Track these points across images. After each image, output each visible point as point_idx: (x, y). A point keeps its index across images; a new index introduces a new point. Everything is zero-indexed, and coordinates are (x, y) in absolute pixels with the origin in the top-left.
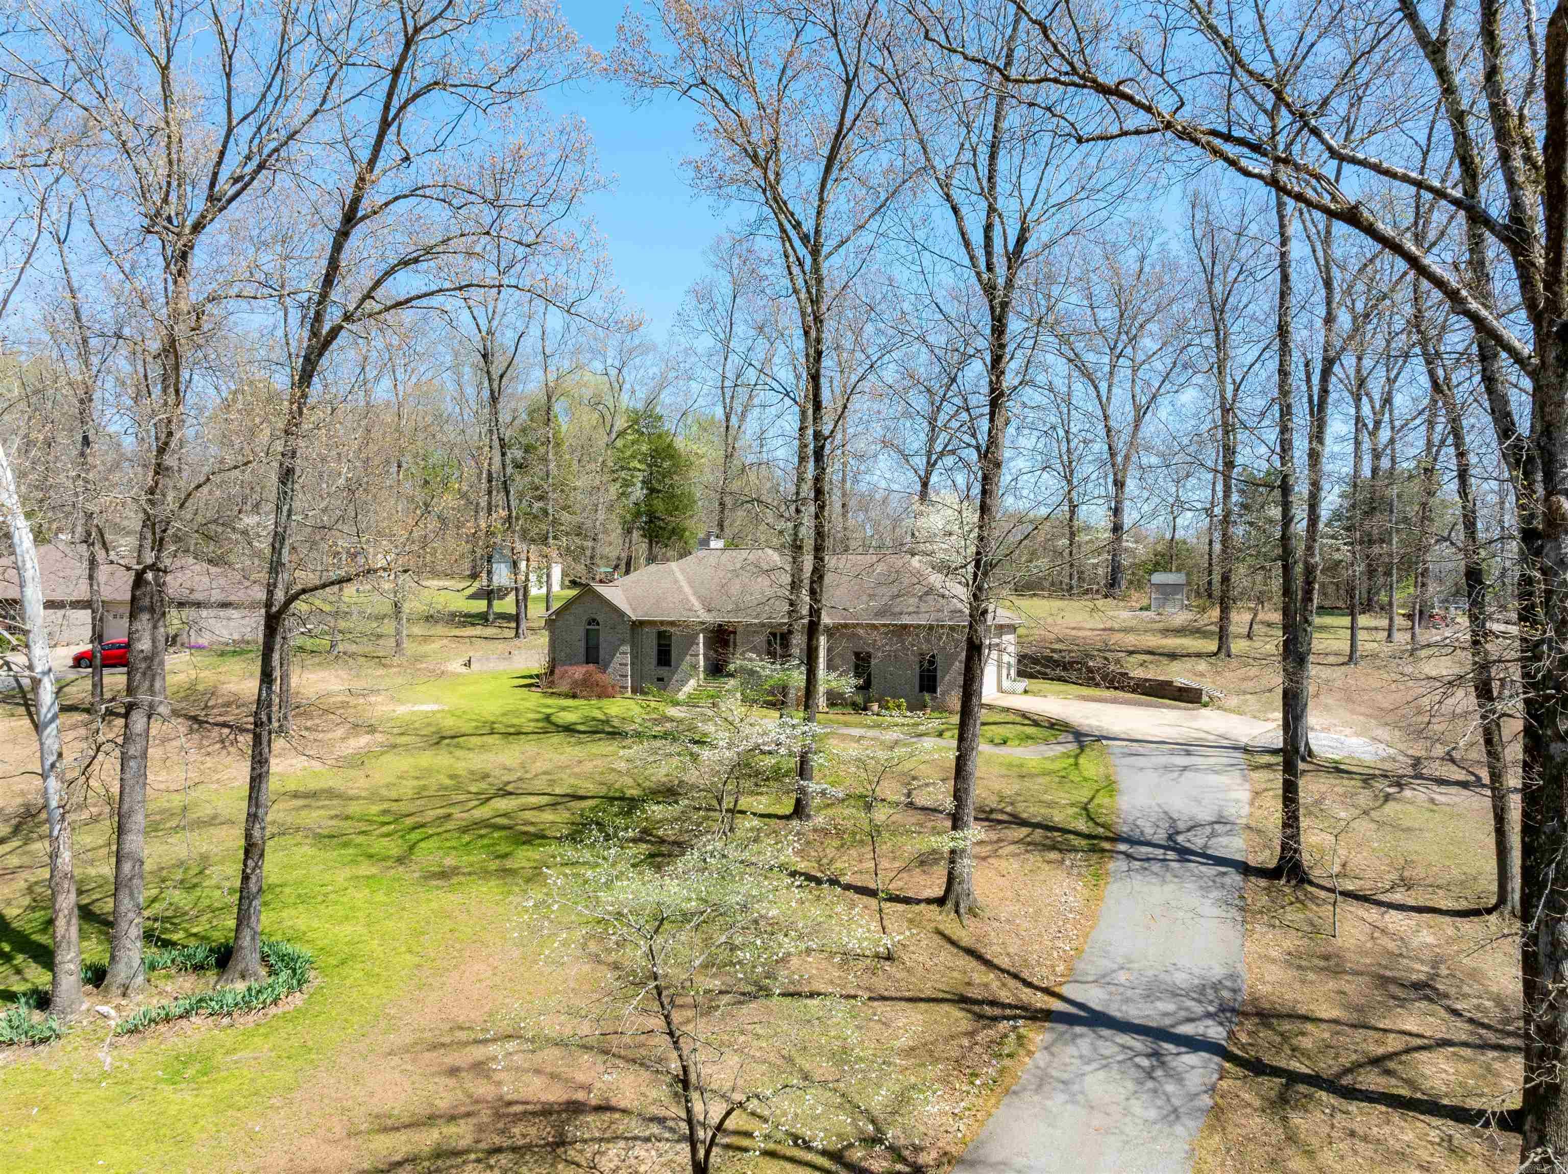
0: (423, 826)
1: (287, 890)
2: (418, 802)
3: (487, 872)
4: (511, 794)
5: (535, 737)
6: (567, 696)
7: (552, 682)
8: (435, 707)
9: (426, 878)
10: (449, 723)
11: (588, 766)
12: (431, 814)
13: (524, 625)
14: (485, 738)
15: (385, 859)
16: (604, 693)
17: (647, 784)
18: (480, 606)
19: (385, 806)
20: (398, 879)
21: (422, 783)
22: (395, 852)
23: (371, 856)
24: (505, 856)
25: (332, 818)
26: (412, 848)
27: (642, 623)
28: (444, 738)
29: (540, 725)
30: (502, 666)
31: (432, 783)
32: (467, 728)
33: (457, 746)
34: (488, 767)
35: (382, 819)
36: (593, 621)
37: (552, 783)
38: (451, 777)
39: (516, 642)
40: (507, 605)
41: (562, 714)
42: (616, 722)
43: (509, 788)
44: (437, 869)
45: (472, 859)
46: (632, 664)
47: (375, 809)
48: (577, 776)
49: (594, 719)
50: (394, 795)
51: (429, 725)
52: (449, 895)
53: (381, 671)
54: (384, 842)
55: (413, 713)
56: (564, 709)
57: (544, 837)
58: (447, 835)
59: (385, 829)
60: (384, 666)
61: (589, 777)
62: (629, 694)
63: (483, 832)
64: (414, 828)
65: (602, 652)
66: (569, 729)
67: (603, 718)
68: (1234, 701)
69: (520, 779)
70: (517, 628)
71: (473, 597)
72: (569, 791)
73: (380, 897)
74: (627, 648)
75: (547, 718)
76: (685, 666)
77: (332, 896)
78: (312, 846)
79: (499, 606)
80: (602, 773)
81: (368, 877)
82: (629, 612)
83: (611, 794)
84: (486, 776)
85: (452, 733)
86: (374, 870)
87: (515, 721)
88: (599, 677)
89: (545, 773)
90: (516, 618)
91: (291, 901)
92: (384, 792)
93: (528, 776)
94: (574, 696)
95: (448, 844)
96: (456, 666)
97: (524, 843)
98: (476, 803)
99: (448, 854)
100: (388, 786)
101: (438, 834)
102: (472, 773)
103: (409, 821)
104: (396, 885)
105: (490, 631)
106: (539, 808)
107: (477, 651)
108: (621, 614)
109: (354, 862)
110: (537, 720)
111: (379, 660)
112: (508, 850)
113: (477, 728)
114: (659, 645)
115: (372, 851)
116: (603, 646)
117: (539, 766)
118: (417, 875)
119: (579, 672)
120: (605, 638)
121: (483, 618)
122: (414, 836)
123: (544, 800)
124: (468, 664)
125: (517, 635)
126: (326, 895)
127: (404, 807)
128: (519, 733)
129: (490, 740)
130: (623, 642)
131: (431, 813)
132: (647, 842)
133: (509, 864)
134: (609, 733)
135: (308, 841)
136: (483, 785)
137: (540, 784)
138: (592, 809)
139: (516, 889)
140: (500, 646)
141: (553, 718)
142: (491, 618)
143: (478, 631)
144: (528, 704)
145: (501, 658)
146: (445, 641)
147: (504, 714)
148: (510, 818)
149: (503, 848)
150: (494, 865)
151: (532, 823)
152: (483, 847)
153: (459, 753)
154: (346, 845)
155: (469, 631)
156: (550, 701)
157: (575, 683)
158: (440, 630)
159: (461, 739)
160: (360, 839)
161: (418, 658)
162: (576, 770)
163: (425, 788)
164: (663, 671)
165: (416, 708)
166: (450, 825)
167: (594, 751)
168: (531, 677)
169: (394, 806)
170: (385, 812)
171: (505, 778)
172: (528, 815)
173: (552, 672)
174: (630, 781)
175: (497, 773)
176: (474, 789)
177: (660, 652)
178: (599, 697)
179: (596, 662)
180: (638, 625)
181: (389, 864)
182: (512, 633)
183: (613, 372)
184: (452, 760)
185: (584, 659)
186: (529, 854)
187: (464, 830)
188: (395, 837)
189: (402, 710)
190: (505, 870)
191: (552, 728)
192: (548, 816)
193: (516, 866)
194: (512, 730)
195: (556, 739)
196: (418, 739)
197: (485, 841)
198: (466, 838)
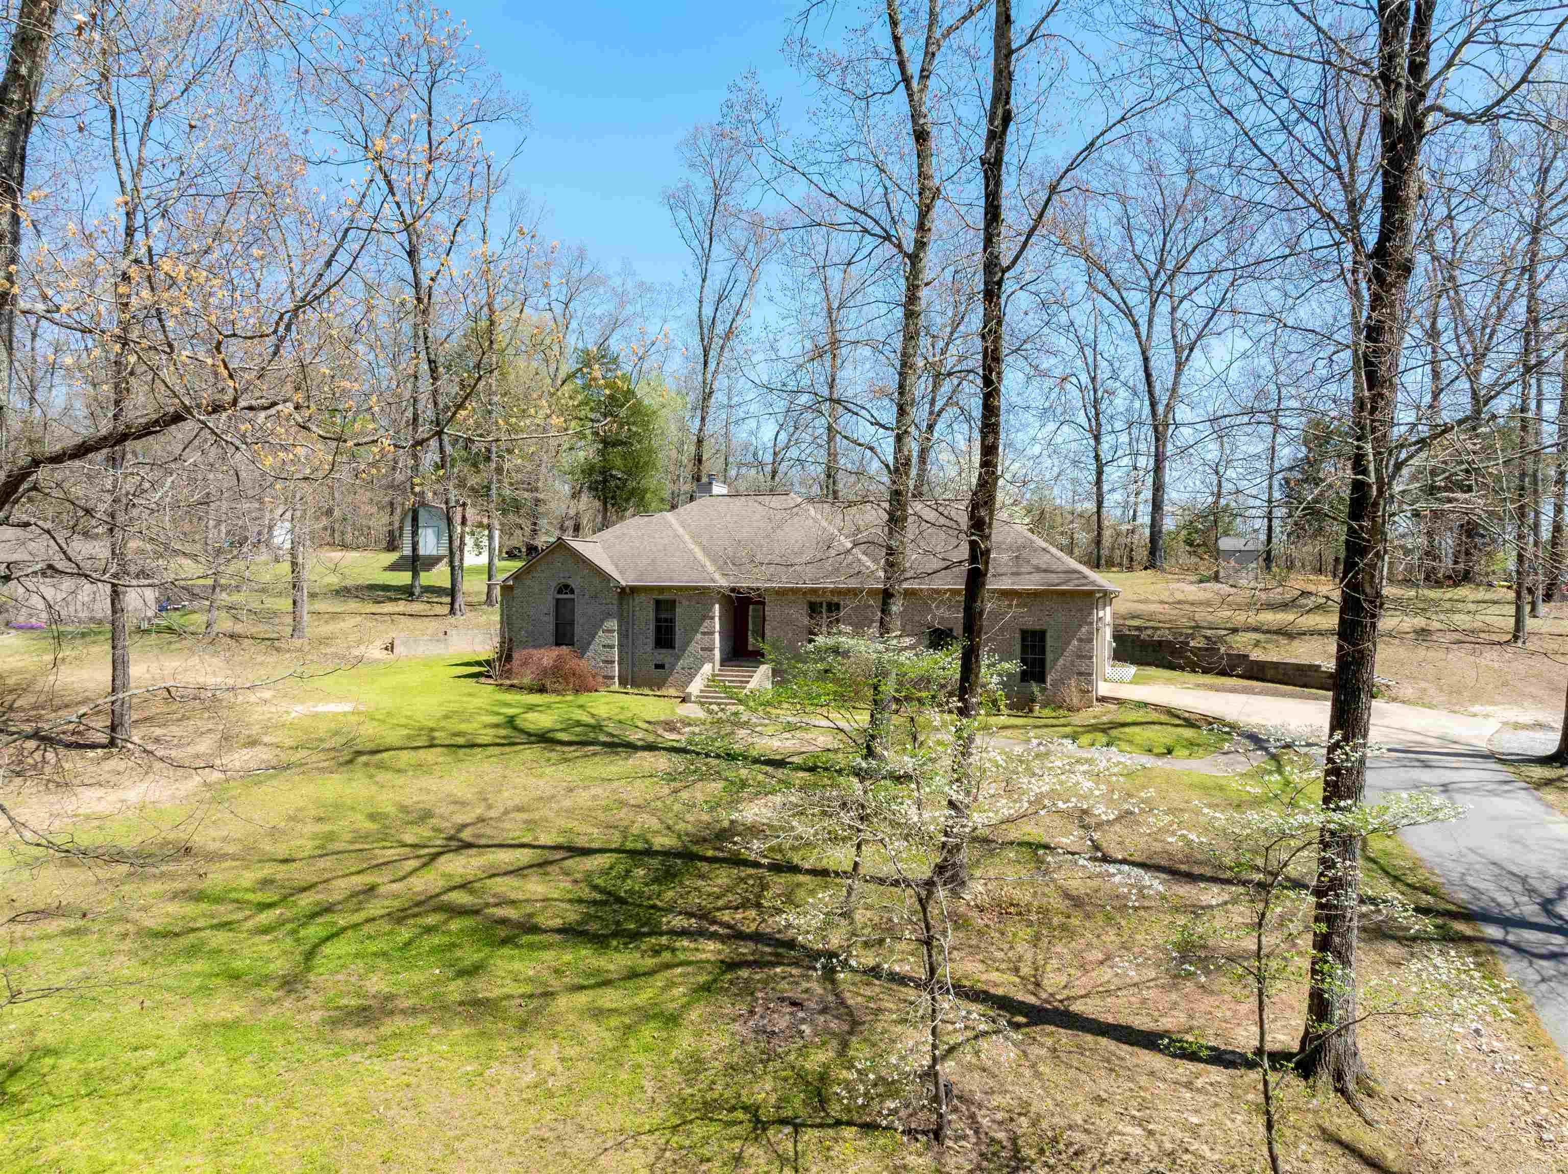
0: (328, 909)
1: (66, 1063)
2: (322, 864)
3: (445, 1008)
4: (469, 846)
5: (496, 750)
6: (531, 690)
7: (510, 671)
8: (347, 707)
9: (334, 1023)
10: (369, 732)
11: (583, 798)
12: (341, 888)
13: (460, 600)
14: (422, 753)
15: (262, 981)
16: (582, 686)
17: (681, 826)
18: (404, 578)
19: (267, 871)
20: (285, 1028)
21: (327, 827)
22: (280, 966)
23: (234, 977)
24: (472, 971)
25: (175, 896)
26: (310, 955)
27: (634, 590)
28: (359, 753)
29: (503, 732)
30: (436, 650)
31: (342, 826)
32: (393, 737)
33: (381, 766)
34: (427, 800)
35: (259, 897)
36: (565, 588)
37: (531, 824)
38: (372, 817)
39: (452, 620)
40: (439, 576)
41: (530, 716)
42: (611, 728)
43: (466, 835)
44: (354, 1002)
45: (417, 977)
46: (621, 645)
47: (248, 878)
48: (570, 812)
49: (578, 723)
50: (282, 850)
51: (336, 733)
52: (377, 1064)
53: (272, 659)
54: (262, 945)
55: (315, 715)
56: (531, 708)
57: (535, 929)
58: (368, 929)
59: (266, 917)
60: (278, 650)
61: (587, 816)
62: (616, 687)
63: (431, 920)
64: (314, 915)
65: (577, 629)
66: (544, 739)
67: (592, 721)
68: (1408, 691)
69: (481, 820)
70: (452, 604)
71: (394, 567)
72: (561, 840)
73: (246, 1076)
74: (613, 624)
75: (511, 722)
76: (694, 647)
77: (154, 1074)
78: (132, 953)
79: (427, 578)
80: (607, 809)
81: (225, 1025)
82: (616, 575)
83: (629, 845)
84: (426, 815)
85: (371, 746)
86: (238, 1009)
87: (463, 727)
88: (573, 663)
89: (519, 809)
90: (452, 592)
91: (68, 1090)
92: (267, 847)
93: (493, 814)
94: (542, 690)
95: (373, 947)
96: (375, 652)
97: (504, 942)
98: (413, 864)
99: (373, 969)
100: (274, 833)
101: (355, 926)
102: (404, 809)
103: (306, 901)
104: (278, 1042)
105: (416, 607)
106: (517, 872)
107: (401, 631)
108: (606, 578)
109: (205, 990)
110: (497, 726)
111: (272, 643)
112: (476, 957)
113: (409, 737)
114: (658, 620)
115: (237, 964)
116: (579, 619)
117: (509, 797)
118: (316, 1016)
119: (548, 656)
120: (582, 612)
121: (408, 592)
122: (313, 931)
123: (524, 856)
124: (390, 648)
125: (452, 611)
126: (140, 1072)
127: (299, 873)
128: (473, 746)
129: (429, 756)
130: (609, 615)
131: (342, 883)
132: (713, 936)
133: (483, 988)
134: (605, 744)
135: (126, 945)
136: (424, 832)
137: (513, 830)
138: (605, 872)
139: (502, 1046)
140: (432, 625)
141: (518, 722)
142: (417, 591)
143: (401, 606)
144: (477, 702)
145: (434, 639)
146: (359, 619)
147: (446, 717)
148: (472, 892)
149: (469, 955)
150: (455, 990)
151: (513, 903)
152: (433, 951)
153: (383, 777)
154: (192, 952)
155: (388, 607)
156: (508, 697)
157: (545, 672)
158: (353, 605)
159: (385, 755)
160: (219, 939)
161: (324, 641)
162: (567, 803)
163: (330, 837)
164: (663, 655)
165: (321, 708)
166: (375, 908)
167: (588, 772)
168: (479, 663)
169: (281, 872)
170: (266, 883)
171: (460, 819)
172: (504, 886)
173: (509, 658)
174: (653, 823)
175: (443, 809)
176: (409, 839)
177: (658, 629)
178: (577, 691)
179: (571, 643)
180: (627, 593)
181: (267, 992)
182: (446, 610)
183: (558, 308)
184: (374, 788)
185: (552, 639)
186: (517, 965)
187: (399, 917)
188: (279, 934)
189: (297, 711)
190: (477, 1003)
191: (523, 738)
192: (535, 887)
193: (496, 993)
194: (461, 741)
195: (530, 753)
196: (322, 756)
197: (436, 940)
198: (405, 934)
